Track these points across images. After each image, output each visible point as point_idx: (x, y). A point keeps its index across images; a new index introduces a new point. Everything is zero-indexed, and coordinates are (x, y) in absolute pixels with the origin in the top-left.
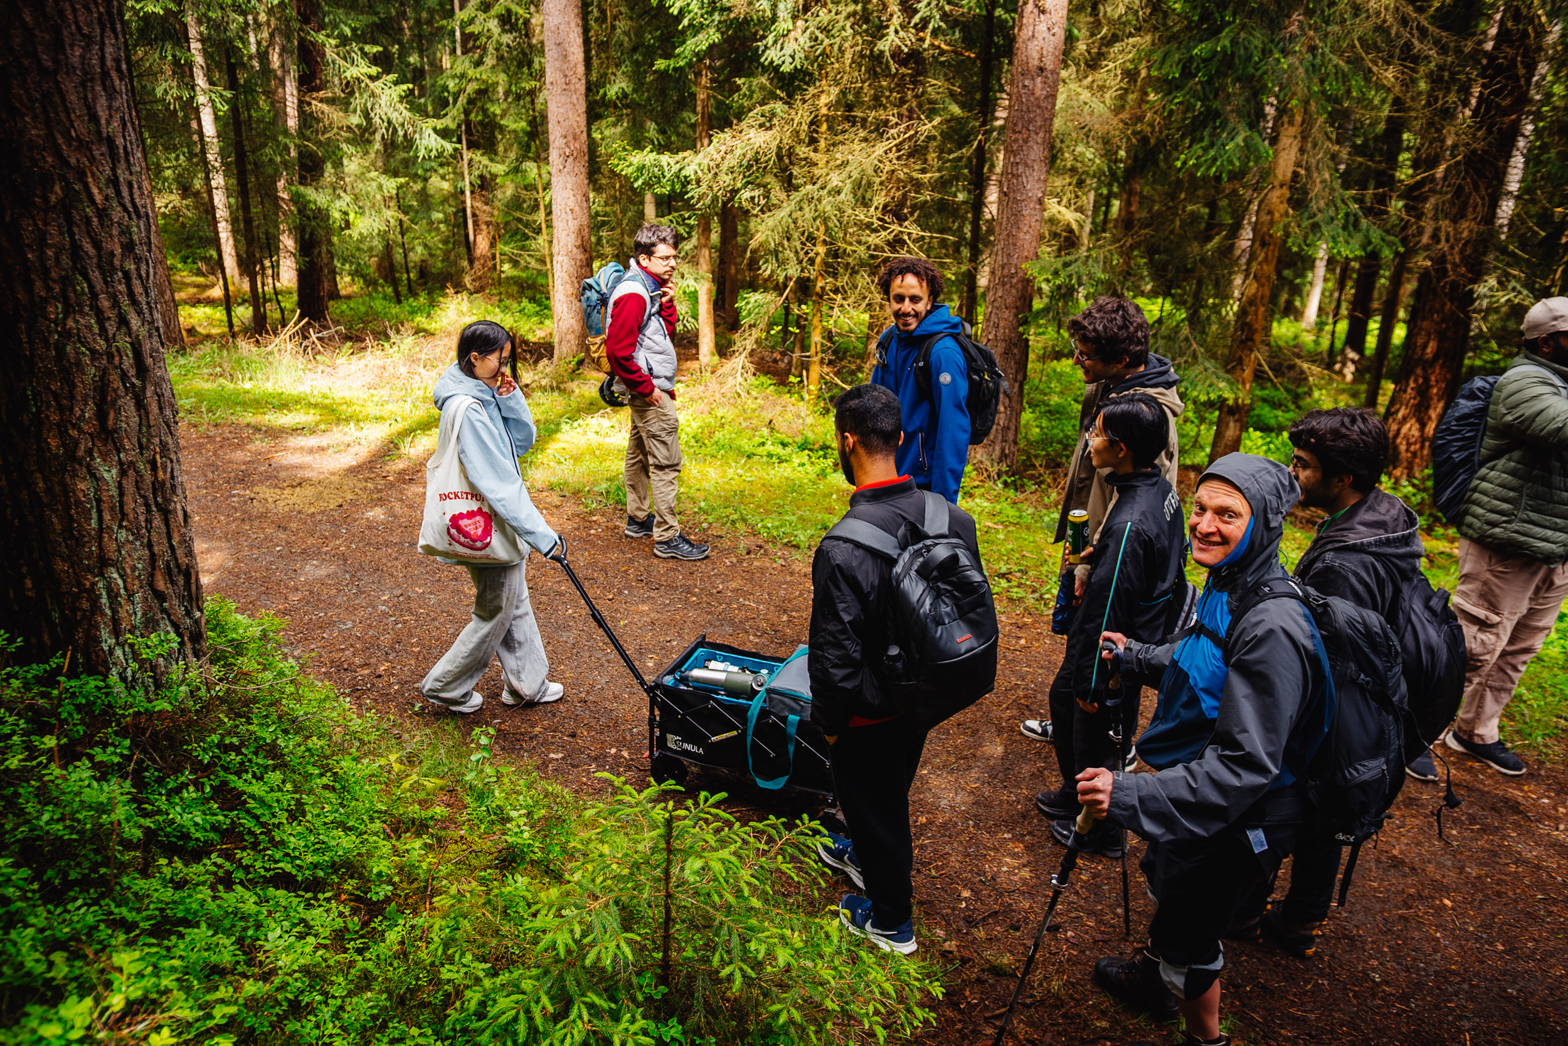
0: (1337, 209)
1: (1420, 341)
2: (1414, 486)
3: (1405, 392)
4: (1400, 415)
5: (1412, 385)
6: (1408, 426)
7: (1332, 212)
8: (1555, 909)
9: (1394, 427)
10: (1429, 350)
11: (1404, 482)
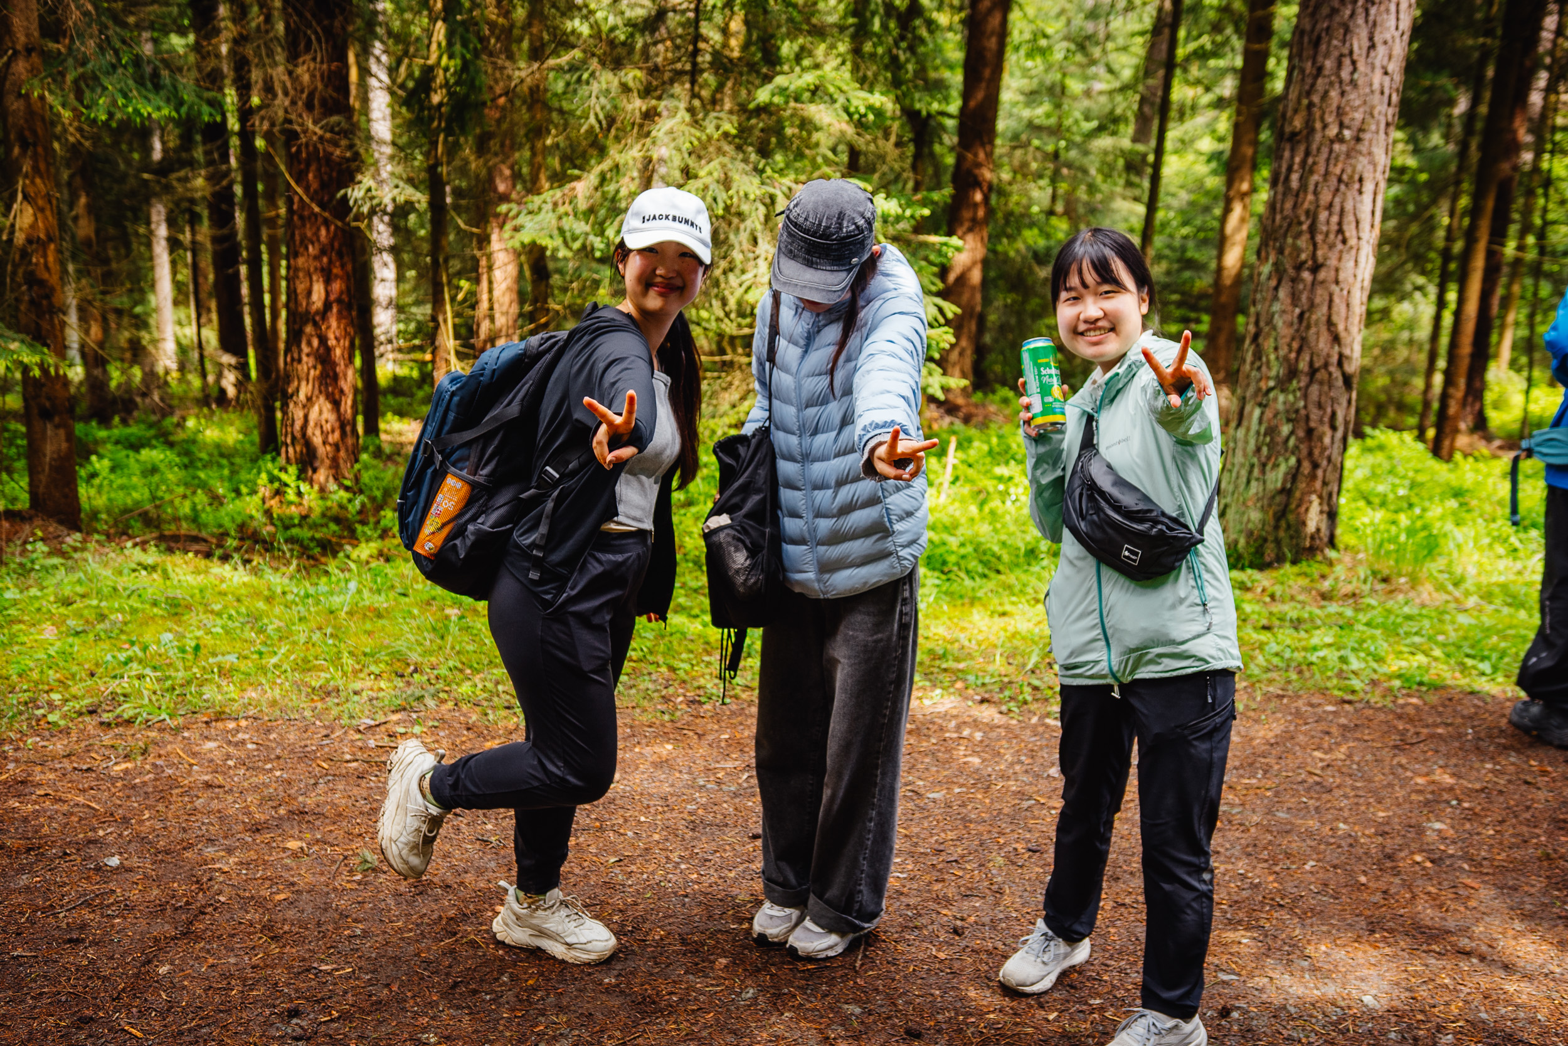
0: (116, 52)
1: (301, 287)
2: (347, 489)
3: (300, 361)
4: (302, 396)
5: (305, 349)
6: (316, 408)
7: (110, 56)
8: (633, 868)
9: (299, 414)
10: (315, 297)
11: (332, 486)
